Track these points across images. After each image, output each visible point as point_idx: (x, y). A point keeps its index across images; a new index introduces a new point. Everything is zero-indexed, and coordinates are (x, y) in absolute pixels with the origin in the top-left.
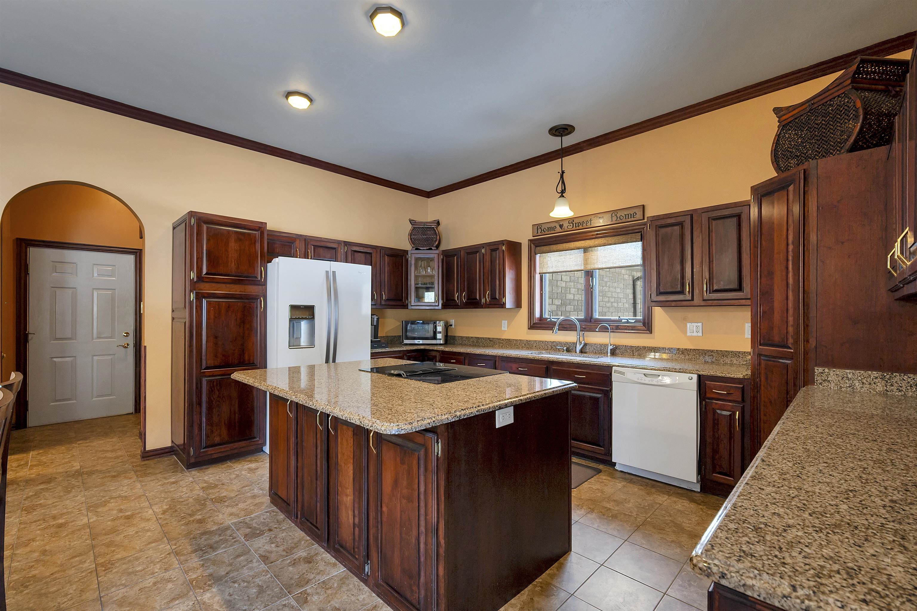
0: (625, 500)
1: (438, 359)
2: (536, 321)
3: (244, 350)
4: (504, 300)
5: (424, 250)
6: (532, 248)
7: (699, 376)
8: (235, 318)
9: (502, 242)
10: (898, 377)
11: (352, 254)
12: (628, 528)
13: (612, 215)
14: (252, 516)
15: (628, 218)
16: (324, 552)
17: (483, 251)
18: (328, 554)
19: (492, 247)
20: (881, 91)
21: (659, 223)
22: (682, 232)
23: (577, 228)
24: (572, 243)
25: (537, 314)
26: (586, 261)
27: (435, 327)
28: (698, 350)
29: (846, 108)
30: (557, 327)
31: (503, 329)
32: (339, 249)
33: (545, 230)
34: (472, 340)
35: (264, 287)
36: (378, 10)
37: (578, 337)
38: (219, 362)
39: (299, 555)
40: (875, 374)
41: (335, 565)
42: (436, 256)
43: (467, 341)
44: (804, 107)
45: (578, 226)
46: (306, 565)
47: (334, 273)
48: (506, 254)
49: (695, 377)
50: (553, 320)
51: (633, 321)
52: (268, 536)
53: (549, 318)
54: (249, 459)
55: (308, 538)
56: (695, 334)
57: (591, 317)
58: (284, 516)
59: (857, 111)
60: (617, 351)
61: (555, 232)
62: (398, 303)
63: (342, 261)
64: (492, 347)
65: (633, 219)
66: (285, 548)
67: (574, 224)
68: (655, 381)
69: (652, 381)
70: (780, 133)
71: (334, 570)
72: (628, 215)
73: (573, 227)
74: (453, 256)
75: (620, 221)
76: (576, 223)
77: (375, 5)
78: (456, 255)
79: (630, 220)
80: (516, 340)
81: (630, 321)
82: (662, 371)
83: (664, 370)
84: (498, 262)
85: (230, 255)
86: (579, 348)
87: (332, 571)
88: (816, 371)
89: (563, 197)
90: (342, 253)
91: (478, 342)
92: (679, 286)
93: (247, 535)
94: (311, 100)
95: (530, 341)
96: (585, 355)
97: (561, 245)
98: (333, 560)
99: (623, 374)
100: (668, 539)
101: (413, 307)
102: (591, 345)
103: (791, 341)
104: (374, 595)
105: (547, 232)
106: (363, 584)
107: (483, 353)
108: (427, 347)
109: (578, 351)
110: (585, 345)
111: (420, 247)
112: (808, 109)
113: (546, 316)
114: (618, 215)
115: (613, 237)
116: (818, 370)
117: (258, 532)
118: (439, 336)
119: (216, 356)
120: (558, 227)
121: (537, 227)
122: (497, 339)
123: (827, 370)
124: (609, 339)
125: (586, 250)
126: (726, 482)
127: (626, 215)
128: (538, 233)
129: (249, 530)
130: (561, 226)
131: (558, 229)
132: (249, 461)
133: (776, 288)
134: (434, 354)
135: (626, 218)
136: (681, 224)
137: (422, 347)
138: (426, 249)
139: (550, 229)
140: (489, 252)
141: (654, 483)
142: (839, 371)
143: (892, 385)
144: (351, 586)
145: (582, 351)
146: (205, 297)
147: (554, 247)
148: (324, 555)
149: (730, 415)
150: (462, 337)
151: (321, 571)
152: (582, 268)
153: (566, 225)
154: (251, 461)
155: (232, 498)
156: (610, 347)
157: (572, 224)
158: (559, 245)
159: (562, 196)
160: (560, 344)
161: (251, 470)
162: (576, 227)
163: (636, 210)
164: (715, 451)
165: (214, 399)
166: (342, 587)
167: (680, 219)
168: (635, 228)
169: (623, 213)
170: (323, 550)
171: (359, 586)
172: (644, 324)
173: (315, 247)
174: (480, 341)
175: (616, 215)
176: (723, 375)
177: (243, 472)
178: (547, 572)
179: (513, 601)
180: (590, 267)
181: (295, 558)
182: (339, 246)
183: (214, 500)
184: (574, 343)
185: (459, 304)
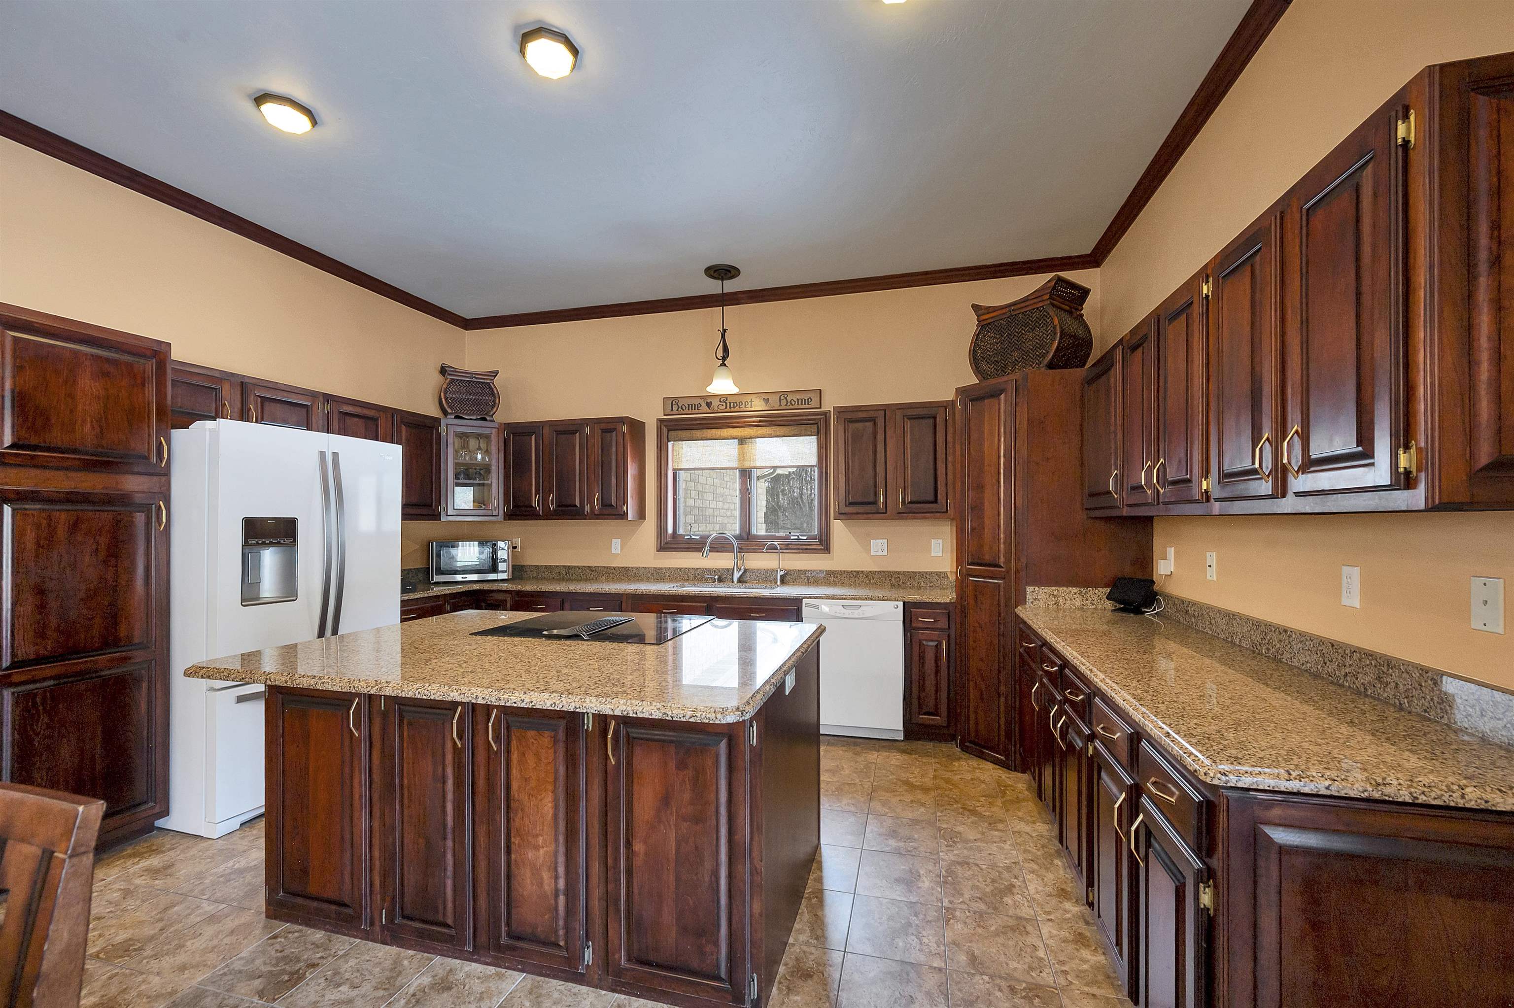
0: (837, 766)
1: (508, 606)
2: (668, 539)
3: (116, 614)
4: (625, 508)
5: (471, 419)
6: (663, 431)
7: (904, 603)
8: (94, 547)
9: (622, 420)
10: (1091, 592)
11: (339, 419)
12: (862, 799)
13: (780, 397)
14: (242, 955)
15: (802, 404)
16: (463, 964)
17: (587, 430)
18: (473, 964)
19: (603, 426)
20: (1065, 311)
21: (849, 416)
22: (875, 430)
23: (733, 410)
24: (726, 430)
25: (670, 530)
26: (742, 457)
27: (495, 551)
28: (884, 572)
29: (1045, 322)
30: (707, 548)
31: (613, 551)
32: (315, 408)
33: (684, 408)
34: (556, 571)
35: (164, 479)
36: (540, 31)
37: (736, 561)
38: (49, 648)
39: (415, 984)
40: (1075, 590)
41: (500, 976)
42: (494, 431)
43: (546, 573)
44: (1004, 311)
45: (734, 407)
46: (445, 995)
47: (335, 455)
48: (628, 437)
49: (901, 604)
50: (693, 537)
51: (805, 538)
52: (317, 977)
53: (688, 535)
54: (129, 851)
55: (411, 952)
56: (880, 553)
57: (749, 533)
58: (323, 932)
59: (1055, 327)
60: (788, 578)
61: (700, 411)
62: (424, 511)
63: (321, 430)
64: (596, 580)
65: (807, 406)
66: (374, 983)
67: (728, 404)
68: (856, 613)
69: (853, 613)
70: (979, 333)
71: (505, 984)
72: (802, 400)
73: (726, 408)
74: (530, 434)
75: (791, 407)
76: (730, 403)
77: (540, 21)
78: (534, 433)
79: (803, 406)
80: (637, 568)
81: (800, 537)
82: (864, 600)
83: (866, 599)
84: (614, 449)
85: (80, 407)
86: (736, 575)
87: (504, 986)
88: (1028, 590)
89: (725, 365)
90: (321, 415)
91: (568, 573)
92: (872, 495)
93: (262, 991)
94: (314, 122)
95: (660, 569)
96: (748, 585)
97: (709, 431)
98: (492, 970)
99: (817, 607)
100: (906, 800)
101: (450, 518)
102: (753, 571)
103: (1002, 559)
104: (604, 992)
105: (686, 411)
106: (574, 985)
107: (598, 591)
108: (486, 587)
109: (735, 580)
110: (746, 571)
111: (465, 414)
112: (1008, 314)
113: (681, 531)
114: (789, 399)
115: (782, 427)
116: (1029, 589)
117: (286, 978)
118: (502, 566)
119: (41, 634)
120: (704, 405)
121: (672, 402)
122: (604, 567)
123: (1037, 589)
124: (778, 562)
125: (742, 441)
126: (932, 723)
127: (798, 400)
128: (672, 410)
129: (260, 980)
130: (709, 405)
131: (704, 408)
132: (133, 855)
133: (986, 503)
134: (501, 597)
135: (798, 404)
136: (873, 420)
137: (476, 587)
138: (475, 418)
139: (691, 406)
140: (598, 433)
141: (853, 740)
142: (1047, 589)
143: (1087, 600)
144: (556, 995)
145: (740, 581)
146: (7, 501)
147: (698, 433)
148: (467, 969)
149: (937, 646)
150: (537, 567)
151: (482, 993)
152: (734, 464)
153: (715, 403)
154: (140, 855)
155: (151, 938)
156: (780, 573)
157: (724, 404)
158: (704, 430)
159: (723, 365)
160: (709, 571)
161: (154, 872)
162: (730, 408)
163: (811, 395)
164: (922, 688)
165: (37, 734)
166: (542, 1002)
167: (871, 414)
168: (809, 417)
169: (795, 397)
170: (458, 961)
171: (569, 990)
172: (821, 541)
173: (264, 399)
174: (571, 572)
175: (786, 398)
176: (930, 601)
177: (138, 881)
178: (811, 877)
179: (796, 926)
180: (747, 464)
181: (411, 991)
182: (313, 402)
183: (101, 955)
184: (728, 570)
185: (541, 513)
